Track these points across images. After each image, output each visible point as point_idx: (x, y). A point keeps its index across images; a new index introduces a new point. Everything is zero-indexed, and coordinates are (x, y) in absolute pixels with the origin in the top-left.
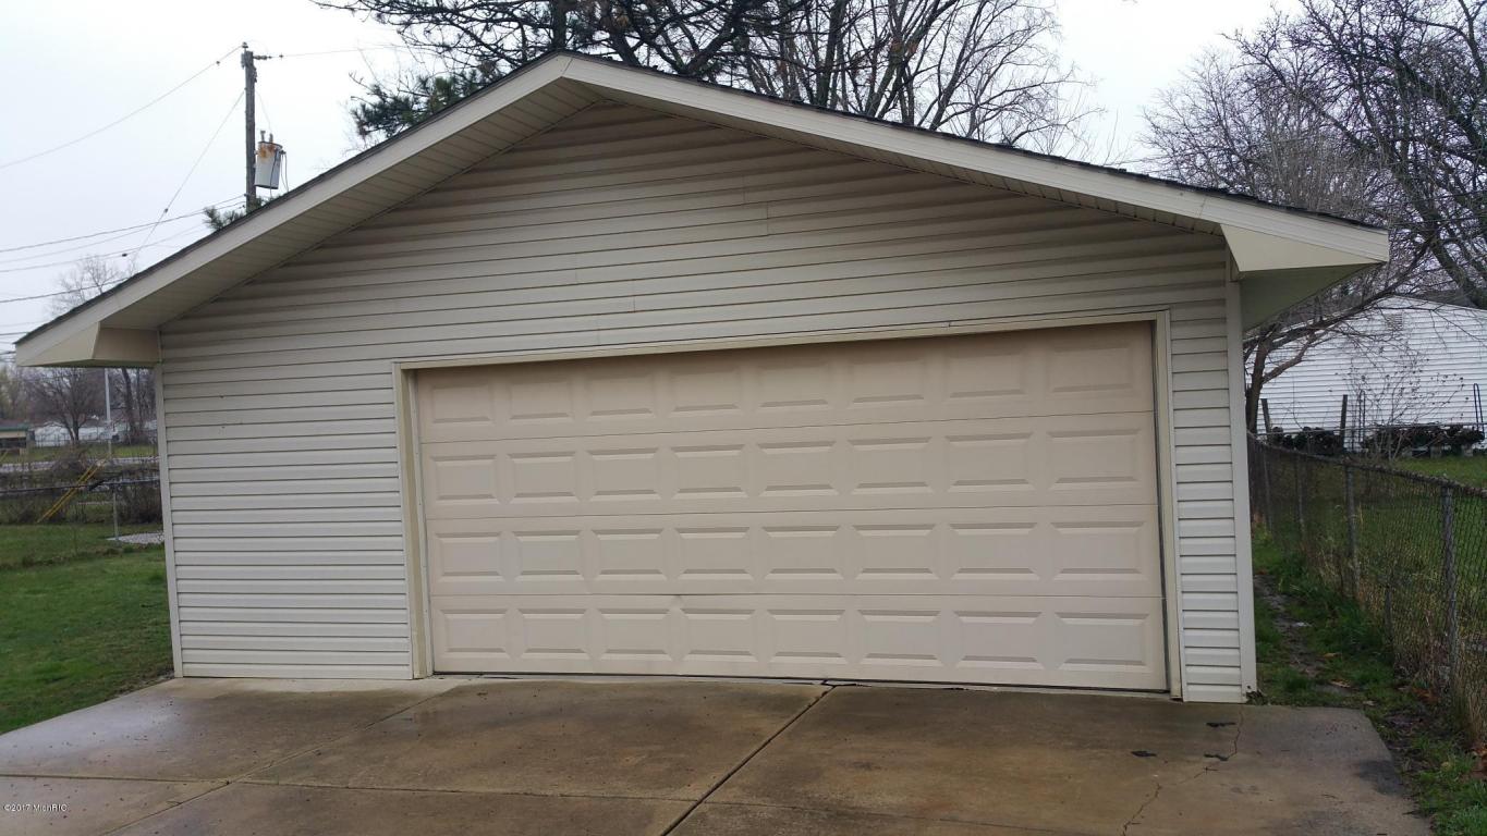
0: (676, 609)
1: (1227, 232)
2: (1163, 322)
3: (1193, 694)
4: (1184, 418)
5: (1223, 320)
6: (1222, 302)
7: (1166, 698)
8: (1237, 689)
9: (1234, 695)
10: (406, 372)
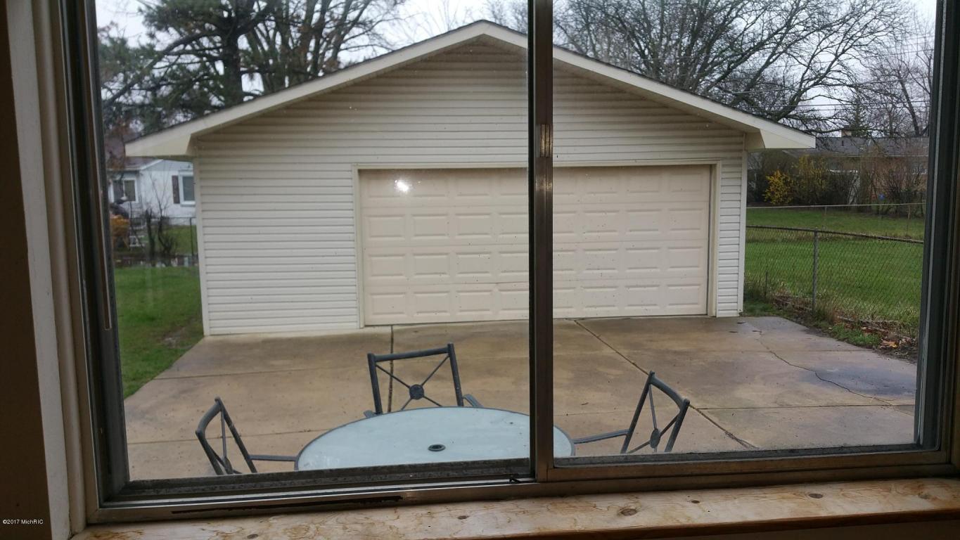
0: (496, 290)
1: (761, 131)
2: (719, 164)
3: (720, 314)
4: (724, 204)
5: (741, 165)
6: (741, 158)
7: (706, 316)
8: (736, 311)
9: (734, 314)
10: (360, 171)
